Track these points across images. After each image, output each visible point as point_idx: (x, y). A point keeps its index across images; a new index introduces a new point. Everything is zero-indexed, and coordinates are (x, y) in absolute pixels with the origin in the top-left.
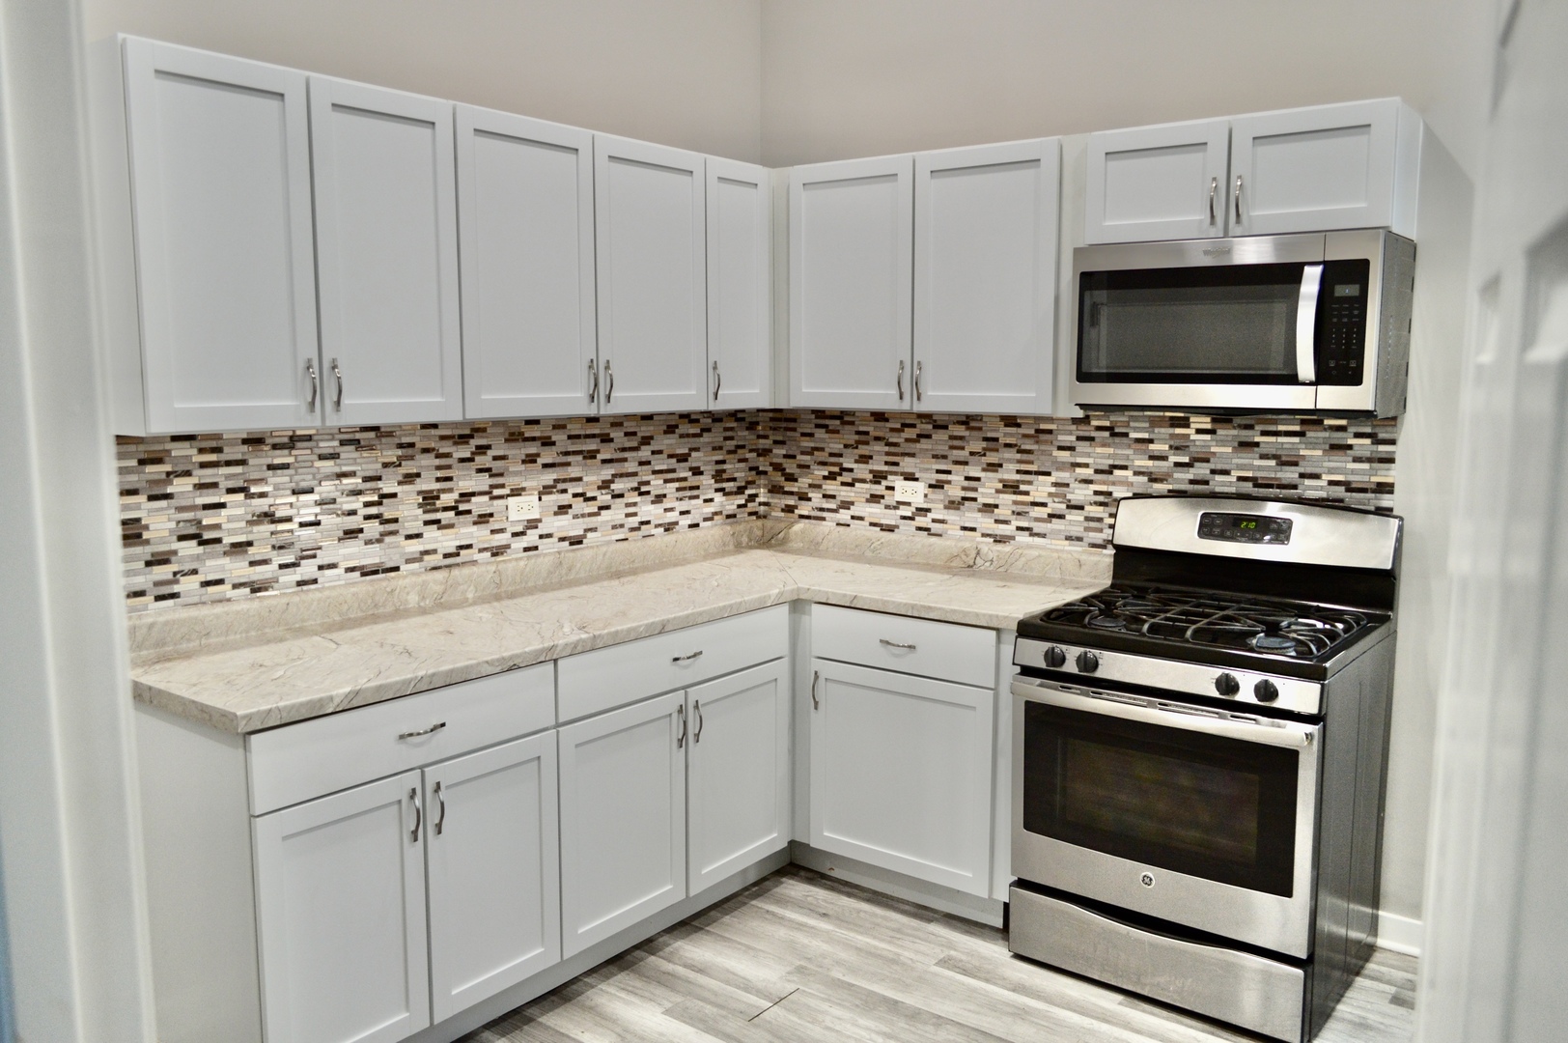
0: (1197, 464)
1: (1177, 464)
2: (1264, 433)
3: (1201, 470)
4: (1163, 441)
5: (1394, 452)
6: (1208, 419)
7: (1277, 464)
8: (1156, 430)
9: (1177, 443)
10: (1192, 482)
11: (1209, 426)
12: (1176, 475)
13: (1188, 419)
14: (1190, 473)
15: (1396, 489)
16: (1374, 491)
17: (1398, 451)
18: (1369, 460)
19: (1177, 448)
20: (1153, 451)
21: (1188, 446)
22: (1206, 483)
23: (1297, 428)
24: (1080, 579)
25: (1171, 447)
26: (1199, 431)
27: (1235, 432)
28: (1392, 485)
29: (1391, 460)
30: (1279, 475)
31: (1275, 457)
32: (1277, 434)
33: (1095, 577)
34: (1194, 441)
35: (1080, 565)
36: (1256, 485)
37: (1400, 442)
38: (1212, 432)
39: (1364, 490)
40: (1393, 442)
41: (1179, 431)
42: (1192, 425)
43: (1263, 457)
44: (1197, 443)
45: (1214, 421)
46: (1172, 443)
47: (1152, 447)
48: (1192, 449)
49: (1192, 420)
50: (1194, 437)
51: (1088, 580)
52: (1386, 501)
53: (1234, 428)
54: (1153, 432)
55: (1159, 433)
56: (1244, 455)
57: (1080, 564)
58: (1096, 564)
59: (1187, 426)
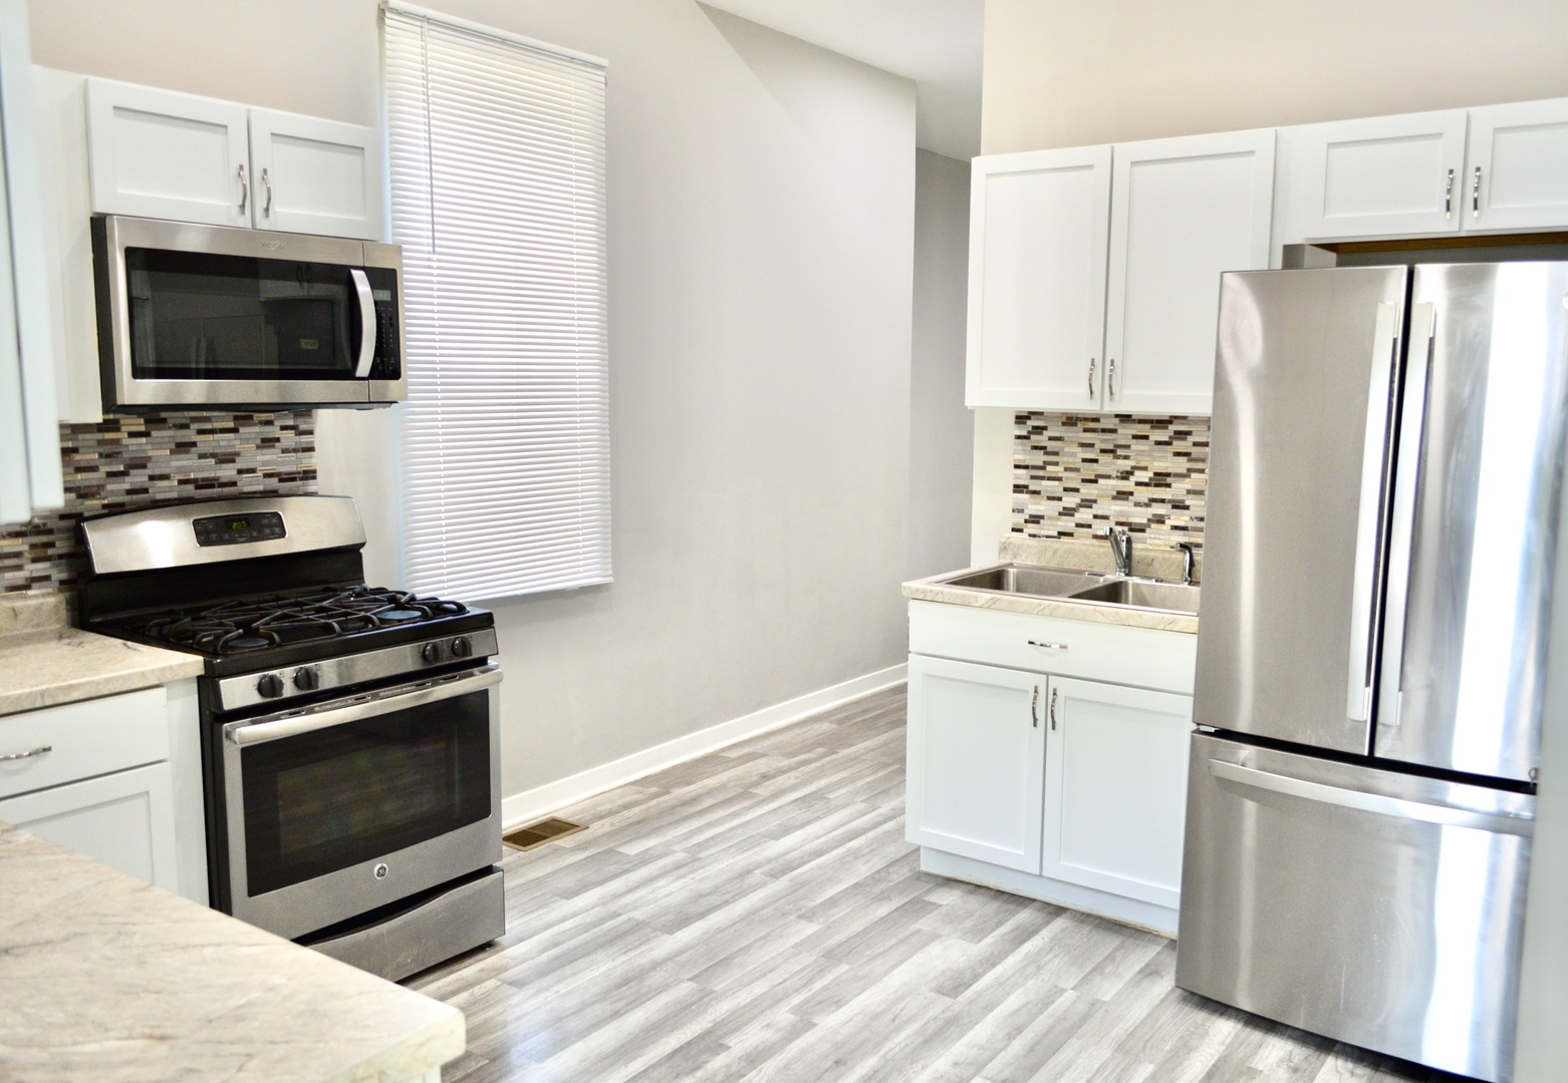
0: (132, 472)
1: (110, 475)
2: (200, 432)
3: (138, 478)
4: (89, 449)
5: (313, 442)
6: (142, 421)
7: (216, 463)
8: (81, 437)
9: (107, 449)
10: (129, 492)
11: (142, 428)
12: (109, 487)
13: (117, 421)
14: (126, 484)
15: (318, 475)
16: (302, 479)
17: (317, 440)
18: (295, 450)
19: (108, 456)
20: (79, 461)
21: (120, 453)
22: (146, 491)
23: (231, 425)
24: (17, 633)
25: (101, 455)
26: (132, 435)
27: (171, 433)
28: (314, 472)
29: (311, 449)
30: (219, 474)
31: (213, 455)
32: (212, 432)
33: (38, 625)
34: (128, 446)
35: (16, 615)
36: (198, 487)
37: (316, 432)
38: (146, 434)
39: (294, 479)
40: (311, 432)
41: (109, 436)
42: (123, 428)
43: (202, 456)
44: (131, 448)
45: (147, 422)
46: (101, 450)
47: (77, 457)
48: (125, 455)
49: (122, 422)
50: (126, 441)
51: (29, 630)
52: (312, 486)
53: (170, 428)
54: (77, 439)
55: (84, 440)
56: (181, 456)
57: (15, 613)
58: (38, 608)
59: (118, 430)
